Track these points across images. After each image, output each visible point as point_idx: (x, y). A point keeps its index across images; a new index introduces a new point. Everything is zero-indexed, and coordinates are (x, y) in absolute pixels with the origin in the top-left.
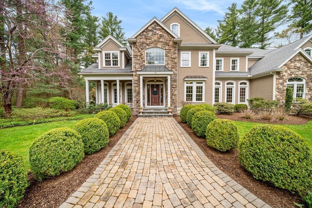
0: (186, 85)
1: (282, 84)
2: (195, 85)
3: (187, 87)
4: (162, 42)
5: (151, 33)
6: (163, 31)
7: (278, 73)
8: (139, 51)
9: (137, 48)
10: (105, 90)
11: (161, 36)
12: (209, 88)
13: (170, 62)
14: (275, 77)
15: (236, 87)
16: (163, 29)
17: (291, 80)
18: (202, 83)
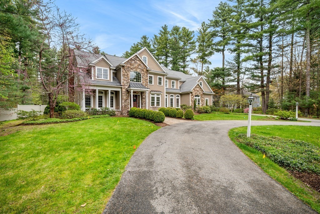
0: (151, 96)
1: (193, 98)
2: (156, 96)
3: (152, 97)
4: (140, 68)
5: (133, 62)
6: (141, 62)
7: (191, 93)
8: (126, 72)
9: (125, 70)
11: (139, 65)
12: (163, 98)
13: (144, 82)
14: (190, 94)
15: (175, 98)
16: (141, 60)
17: (196, 96)
18: (159, 95)
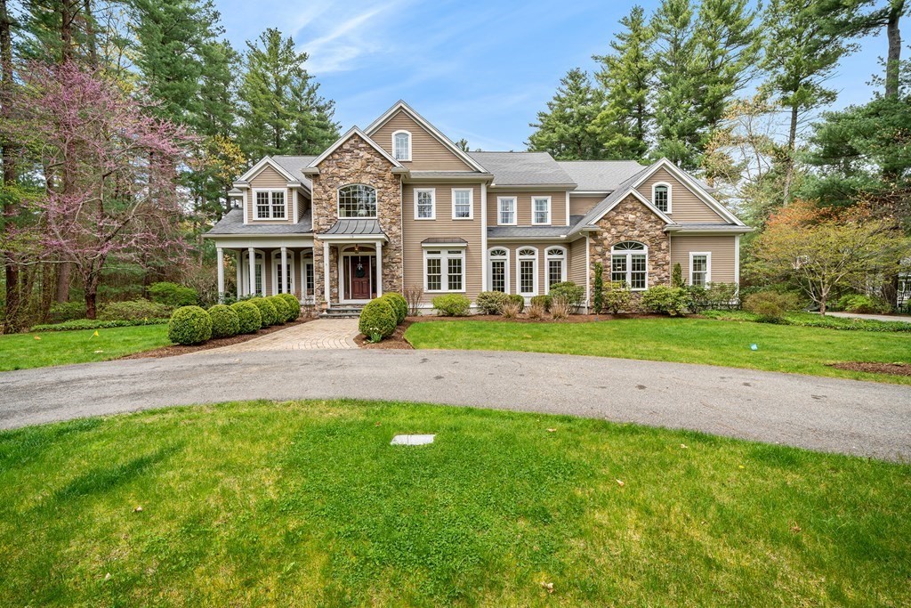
0: (426, 257)
1: (602, 255)
2: (444, 258)
3: (429, 261)
4: (370, 173)
5: (348, 157)
6: (373, 151)
7: (593, 234)
8: (325, 192)
9: (320, 184)
10: (258, 268)
11: (369, 162)
12: (474, 266)
13: (387, 212)
14: (589, 241)
15: (541, 261)
16: (372, 147)
17: (620, 246)
18: (460, 252)
